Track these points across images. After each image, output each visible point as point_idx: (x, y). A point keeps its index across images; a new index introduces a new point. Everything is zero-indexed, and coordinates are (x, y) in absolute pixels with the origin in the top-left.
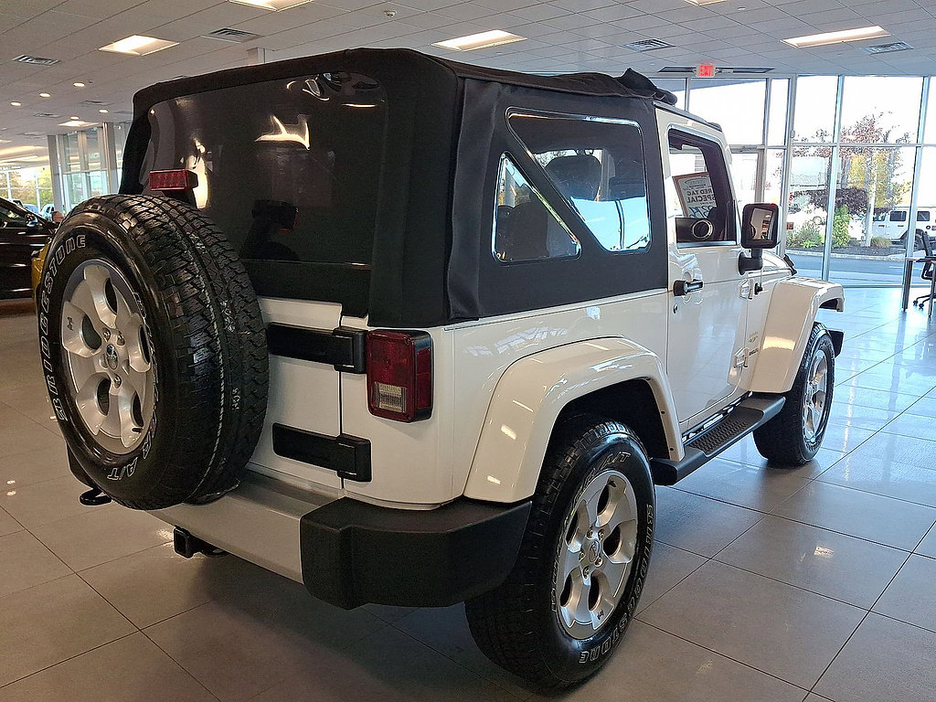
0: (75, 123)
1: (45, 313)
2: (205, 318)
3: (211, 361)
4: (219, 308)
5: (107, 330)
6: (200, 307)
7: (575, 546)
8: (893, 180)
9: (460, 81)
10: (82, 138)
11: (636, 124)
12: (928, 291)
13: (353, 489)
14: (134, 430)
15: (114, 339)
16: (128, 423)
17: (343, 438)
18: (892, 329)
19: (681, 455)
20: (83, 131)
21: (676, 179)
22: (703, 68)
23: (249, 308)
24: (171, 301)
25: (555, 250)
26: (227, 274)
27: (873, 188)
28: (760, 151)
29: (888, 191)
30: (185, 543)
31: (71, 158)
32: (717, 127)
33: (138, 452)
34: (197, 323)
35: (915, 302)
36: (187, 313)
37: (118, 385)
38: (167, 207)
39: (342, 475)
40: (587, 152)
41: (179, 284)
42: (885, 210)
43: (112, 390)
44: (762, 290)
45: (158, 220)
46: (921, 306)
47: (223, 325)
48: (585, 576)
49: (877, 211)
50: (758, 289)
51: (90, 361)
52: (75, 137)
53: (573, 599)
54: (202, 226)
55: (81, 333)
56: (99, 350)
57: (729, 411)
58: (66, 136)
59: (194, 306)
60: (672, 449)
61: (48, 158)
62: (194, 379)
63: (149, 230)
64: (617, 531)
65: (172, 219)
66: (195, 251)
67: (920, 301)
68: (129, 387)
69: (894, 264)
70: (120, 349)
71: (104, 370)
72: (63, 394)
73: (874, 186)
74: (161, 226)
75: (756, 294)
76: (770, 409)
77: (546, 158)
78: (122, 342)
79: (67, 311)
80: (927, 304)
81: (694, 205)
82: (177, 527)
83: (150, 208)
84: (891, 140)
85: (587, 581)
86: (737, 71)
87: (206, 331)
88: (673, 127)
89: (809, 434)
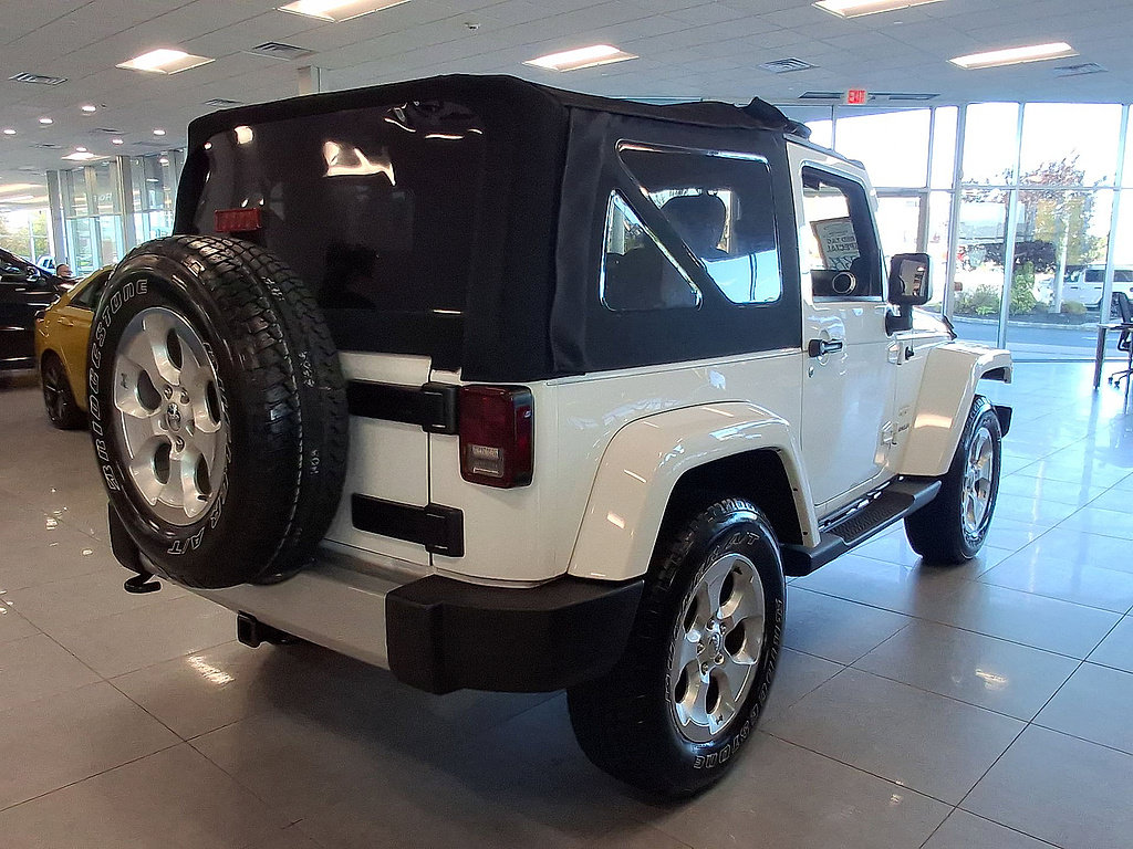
0: (81, 155)
1: (94, 368)
2: (283, 370)
3: (288, 418)
4: (297, 360)
5: (168, 386)
6: (277, 358)
7: (694, 636)
8: (1089, 232)
9: (566, 110)
10: (90, 175)
11: (765, 160)
12: (1125, 366)
13: (444, 565)
14: (200, 497)
15: (177, 396)
16: (191, 491)
17: (431, 507)
18: (1084, 412)
19: (816, 540)
20: (91, 166)
21: (815, 225)
22: (853, 94)
23: (329, 361)
24: (244, 351)
25: (672, 299)
26: (306, 324)
27: (1065, 241)
28: (923, 195)
29: (1082, 245)
30: (250, 630)
31: (76, 199)
32: (859, 164)
33: (203, 522)
34: (274, 376)
35: (1111, 379)
36: (264, 365)
37: (180, 448)
38: (240, 250)
39: (431, 550)
40: (711, 193)
41: (255, 334)
42: (1080, 268)
43: (173, 454)
44: (913, 354)
45: (230, 263)
46: (1117, 383)
47: (301, 378)
48: (704, 674)
49: (1070, 269)
50: (909, 354)
51: (147, 422)
52: (82, 173)
53: (690, 696)
54: (277, 271)
55: (136, 391)
56: (158, 410)
57: (875, 497)
58: (70, 172)
59: (271, 357)
60: (805, 533)
61: (47, 199)
62: (270, 438)
63: (221, 275)
64: (741, 627)
65: (245, 262)
66: (272, 298)
67: (1116, 379)
68: (193, 449)
69: (1088, 334)
70: (184, 408)
71: (165, 432)
72: (114, 460)
73: (1066, 239)
74: (233, 270)
75: (907, 359)
76: (923, 494)
77: (662, 197)
78: (186, 400)
79: (121, 366)
80: (1123, 382)
81: (835, 254)
82: (241, 613)
83: (222, 250)
84: (1087, 182)
85: (706, 679)
86: (895, 97)
87: (283, 385)
88: (807, 164)
89: (970, 527)
